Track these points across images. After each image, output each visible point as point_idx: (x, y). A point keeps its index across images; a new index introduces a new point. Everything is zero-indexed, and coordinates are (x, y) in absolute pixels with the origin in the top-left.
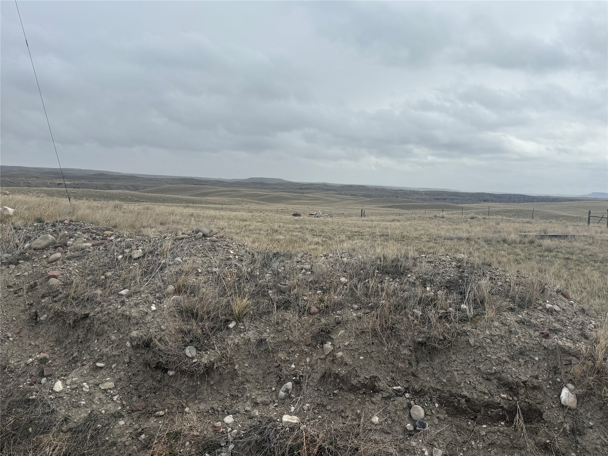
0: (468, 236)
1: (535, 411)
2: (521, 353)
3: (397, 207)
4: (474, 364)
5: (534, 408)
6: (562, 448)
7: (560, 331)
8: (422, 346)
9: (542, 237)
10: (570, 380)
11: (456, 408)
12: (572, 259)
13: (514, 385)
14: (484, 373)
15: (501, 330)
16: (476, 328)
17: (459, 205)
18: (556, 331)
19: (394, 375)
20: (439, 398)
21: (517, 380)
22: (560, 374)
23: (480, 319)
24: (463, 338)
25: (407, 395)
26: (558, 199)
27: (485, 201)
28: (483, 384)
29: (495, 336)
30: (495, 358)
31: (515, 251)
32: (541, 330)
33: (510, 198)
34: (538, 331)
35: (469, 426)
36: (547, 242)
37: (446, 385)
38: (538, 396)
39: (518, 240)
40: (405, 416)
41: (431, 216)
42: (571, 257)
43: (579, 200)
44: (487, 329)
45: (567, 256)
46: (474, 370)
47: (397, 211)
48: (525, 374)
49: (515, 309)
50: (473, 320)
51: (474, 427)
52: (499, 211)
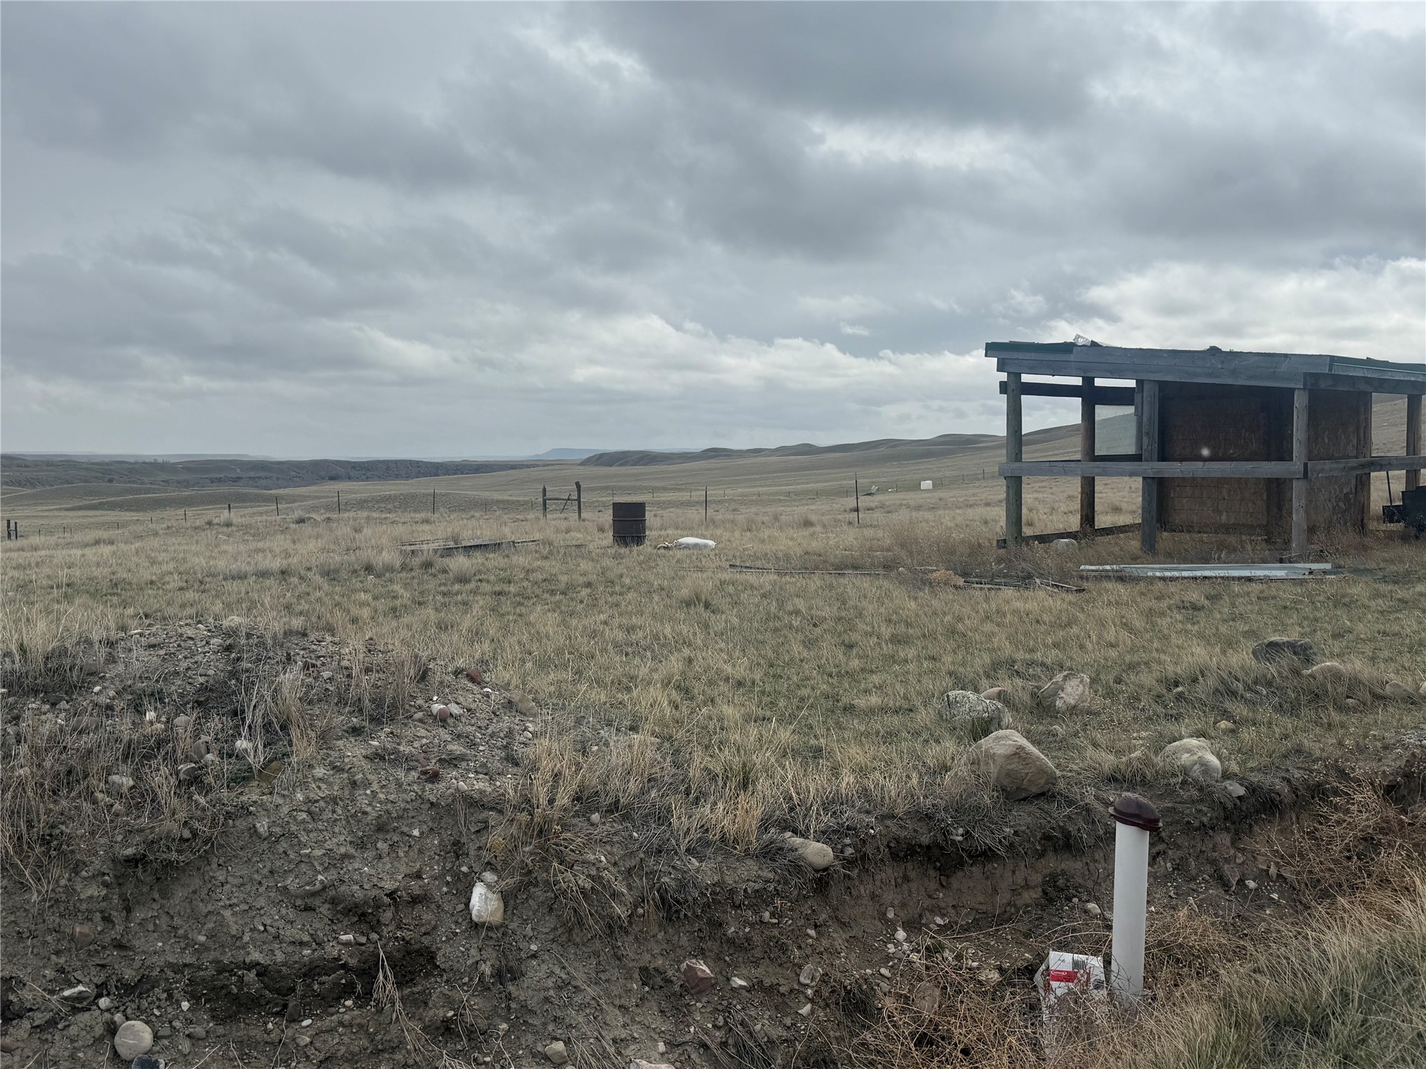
0: (284, 567)
1: (419, 953)
2: (381, 828)
3: (112, 506)
4: (272, 880)
5: (416, 947)
6: (480, 1021)
7: (463, 760)
8: (137, 867)
9: (448, 552)
10: (489, 863)
11: (235, 999)
12: (509, 592)
13: (369, 907)
14: (297, 897)
15: (330, 784)
16: (271, 793)
17: (271, 492)
18: (453, 761)
19: (62, 961)
20: (191, 985)
21: (375, 892)
22: (468, 854)
23: (279, 770)
24: (241, 824)
25: (104, 1002)
26: (485, 465)
27: (332, 478)
28: (298, 922)
29: (317, 801)
30: (320, 854)
31: (391, 588)
32: (423, 766)
33: (388, 468)
34: (414, 769)
35: (268, 1032)
36: (460, 563)
37: (207, 949)
38: (425, 917)
39: (398, 564)
40: (100, 1059)
41: (198, 523)
42: (506, 589)
43: (528, 466)
44: (298, 790)
45: (497, 588)
46: (272, 894)
47: (112, 516)
48: (392, 875)
49: (364, 727)
50: (265, 774)
51: (283, 1031)
52: (365, 501)
